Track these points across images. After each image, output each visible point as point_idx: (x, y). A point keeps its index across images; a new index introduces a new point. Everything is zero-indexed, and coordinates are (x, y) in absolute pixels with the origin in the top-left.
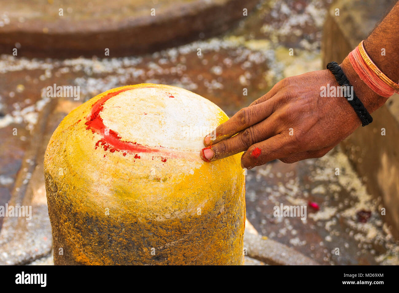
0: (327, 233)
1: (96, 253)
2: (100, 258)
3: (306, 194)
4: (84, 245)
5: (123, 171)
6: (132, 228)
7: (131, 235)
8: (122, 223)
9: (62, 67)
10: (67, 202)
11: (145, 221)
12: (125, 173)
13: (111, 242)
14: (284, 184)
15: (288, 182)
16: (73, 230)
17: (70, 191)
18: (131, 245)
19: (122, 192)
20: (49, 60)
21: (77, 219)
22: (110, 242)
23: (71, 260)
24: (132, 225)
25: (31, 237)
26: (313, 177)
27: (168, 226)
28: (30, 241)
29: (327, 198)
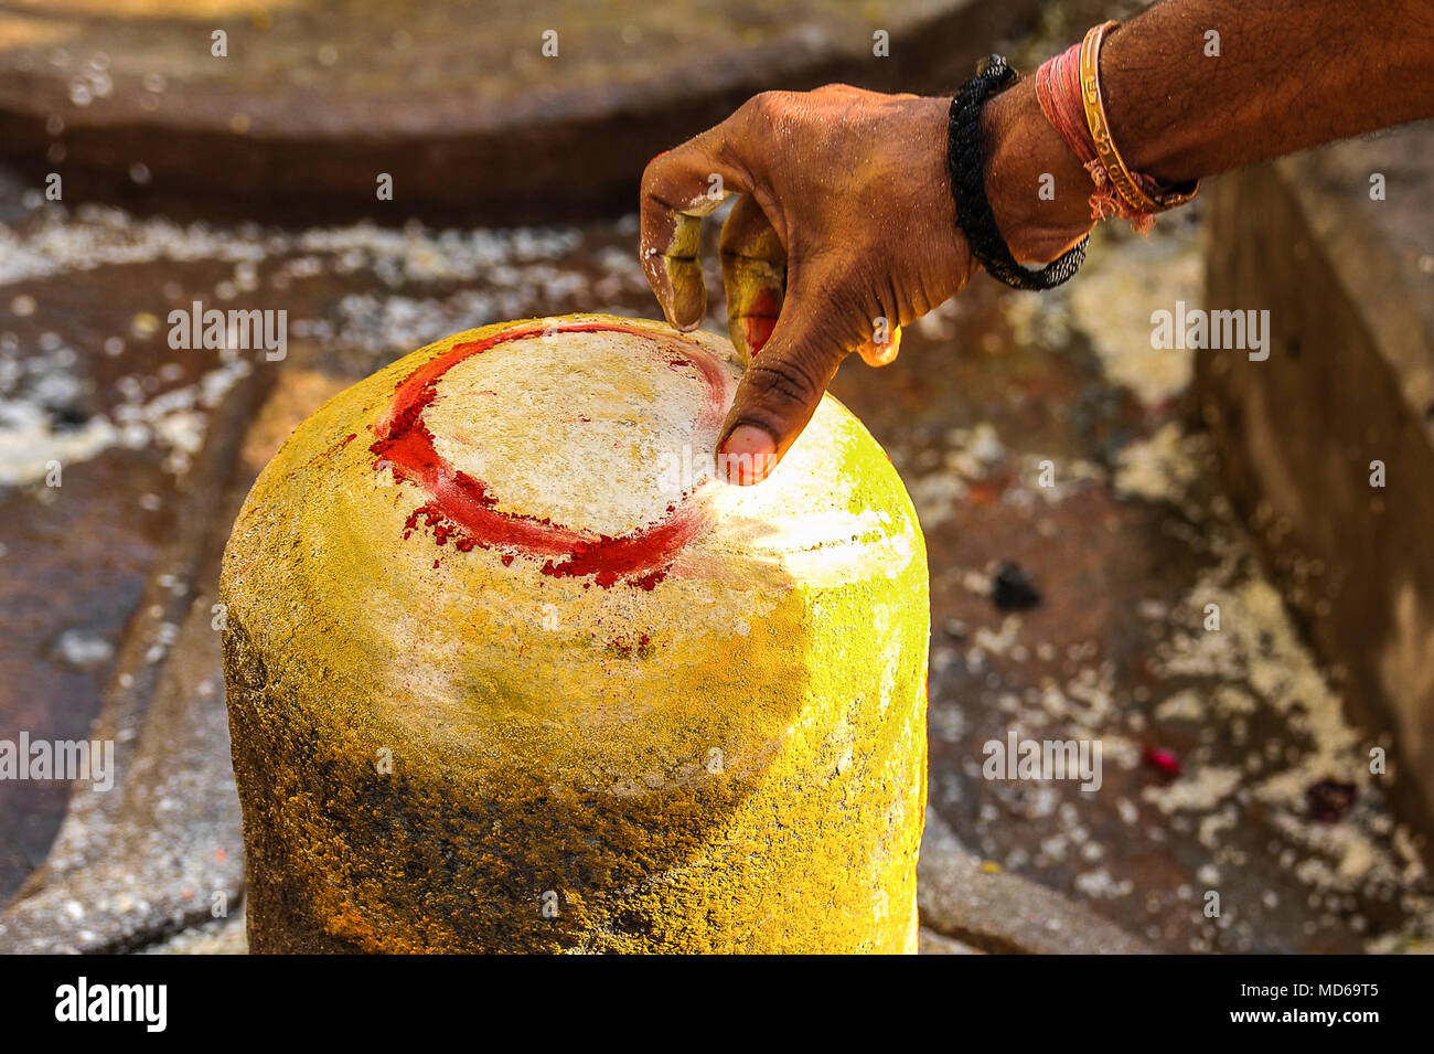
0: (1206, 855)
1: (398, 905)
2: (412, 922)
3: (1137, 721)
4: (357, 877)
5: (500, 619)
6: (528, 819)
7: (525, 846)
8: (494, 802)
9: (297, 254)
10: (299, 723)
11: (575, 796)
12: (507, 624)
13: (451, 866)
14: (1063, 683)
15: (1076, 676)
16: (318, 823)
17: (311, 686)
18: (521, 879)
19: (495, 691)
20: (251, 230)
21: (335, 784)
22: (448, 866)
23: (309, 928)
24: (528, 808)
25: (169, 849)
26: (1163, 661)
27: (656, 813)
28: (165, 862)
29: (1208, 735)
